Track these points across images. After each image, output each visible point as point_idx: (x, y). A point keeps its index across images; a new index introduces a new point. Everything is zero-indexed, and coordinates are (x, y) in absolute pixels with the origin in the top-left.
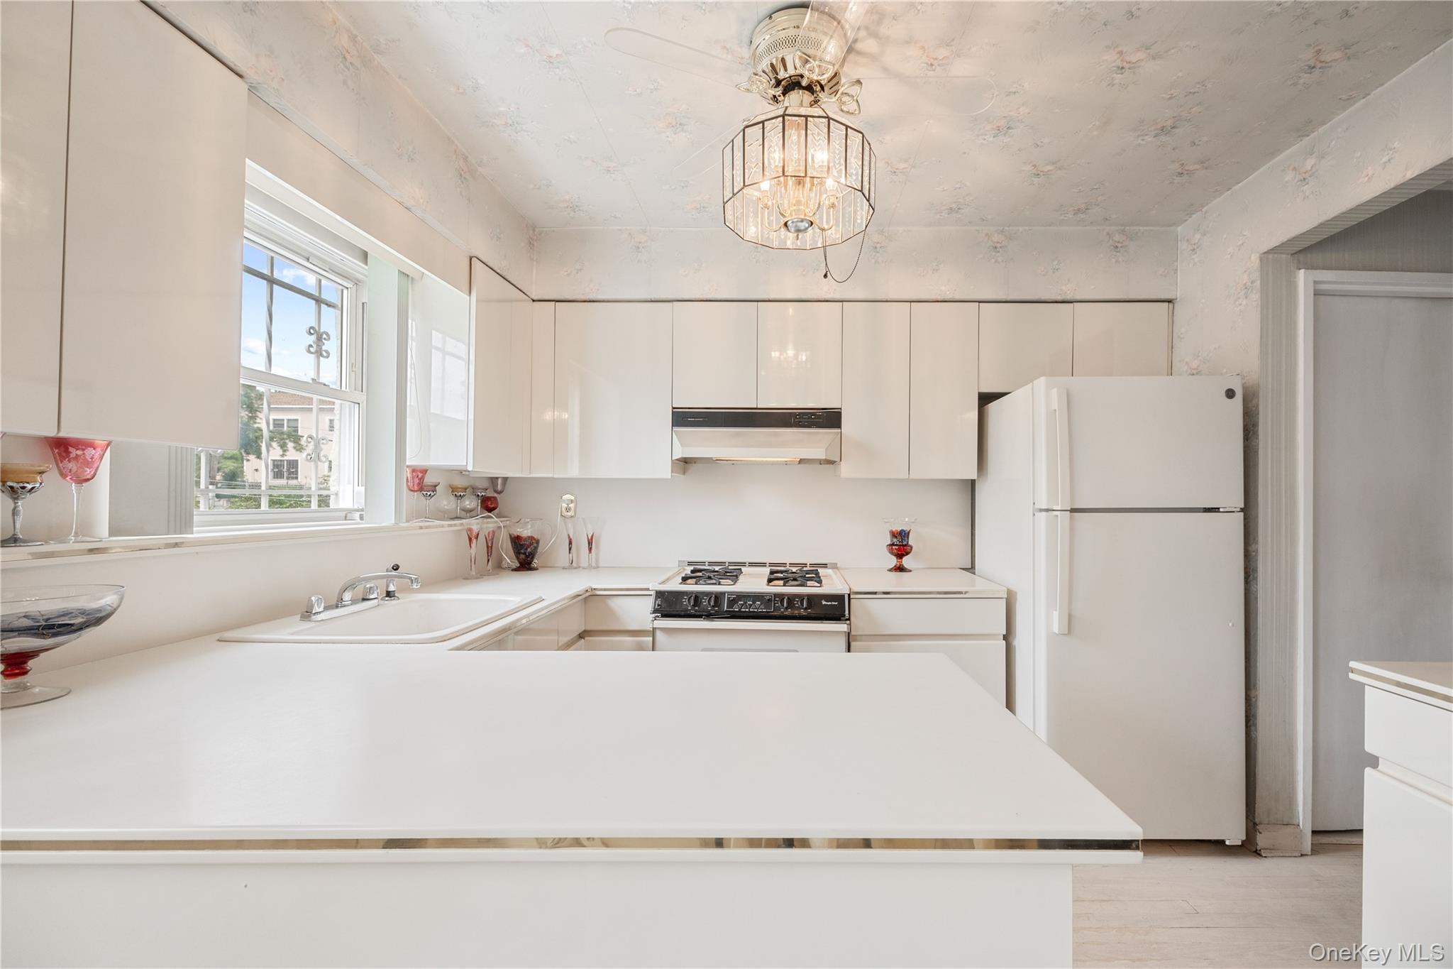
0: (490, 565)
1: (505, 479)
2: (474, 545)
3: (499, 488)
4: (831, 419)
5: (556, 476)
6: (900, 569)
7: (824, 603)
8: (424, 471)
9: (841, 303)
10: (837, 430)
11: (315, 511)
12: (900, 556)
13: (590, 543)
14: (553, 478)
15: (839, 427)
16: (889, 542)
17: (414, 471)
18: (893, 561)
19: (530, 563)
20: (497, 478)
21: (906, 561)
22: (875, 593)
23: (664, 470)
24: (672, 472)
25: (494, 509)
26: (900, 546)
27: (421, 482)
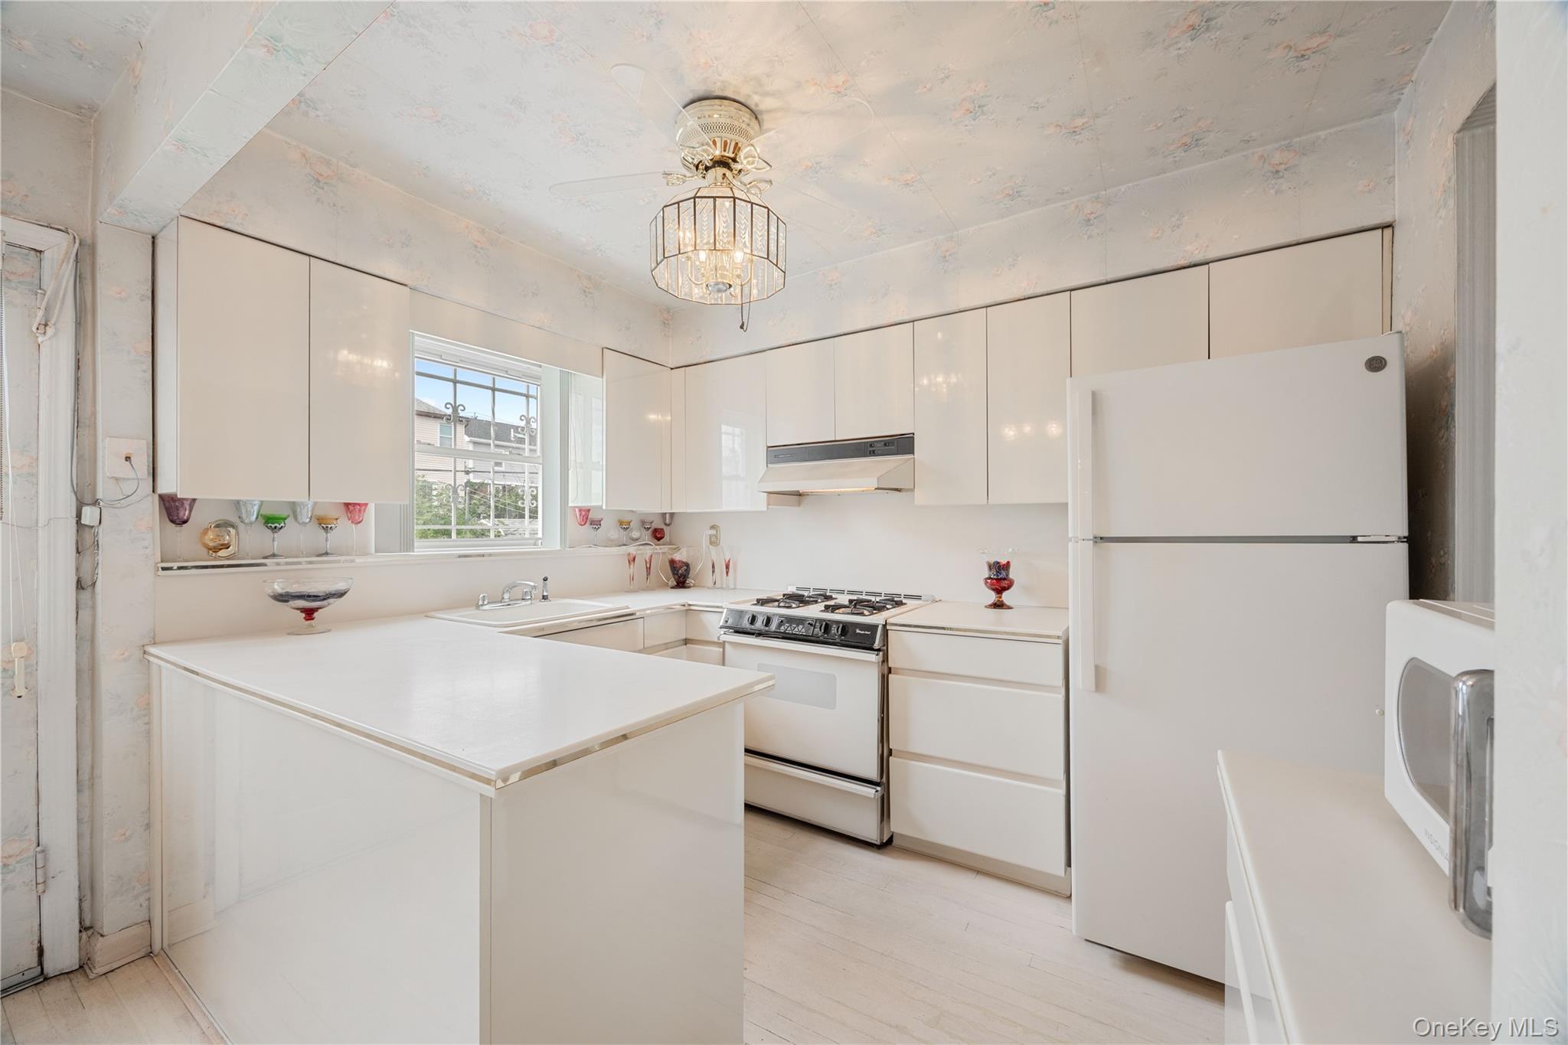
0: (647, 582)
1: (672, 515)
2: (632, 566)
3: (668, 521)
4: (902, 444)
5: (688, 511)
6: (999, 605)
7: (858, 631)
8: (589, 511)
9: (912, 323)
10: (911, 456)
11: (492, 540)
12: (999, 591)
13: (727, 567)
14: (686, 513)
15: (912, 452)
16: (987, 576)
17: (580, 510)
18: (992, 597)
19: (684, 582)
20: (666, 514)
21: (1006, 597)
22: (944, 628)
23: (761, 503)
24: (768, 504)
25: (661, 538)
26: (1000, 579)
27: (588, 518)
